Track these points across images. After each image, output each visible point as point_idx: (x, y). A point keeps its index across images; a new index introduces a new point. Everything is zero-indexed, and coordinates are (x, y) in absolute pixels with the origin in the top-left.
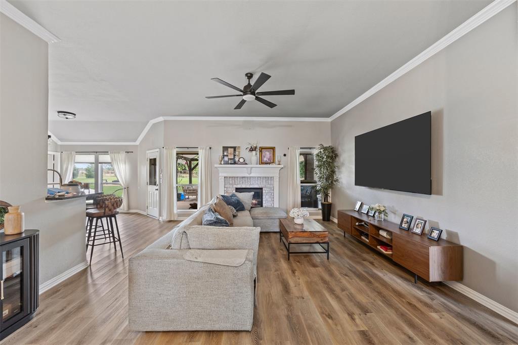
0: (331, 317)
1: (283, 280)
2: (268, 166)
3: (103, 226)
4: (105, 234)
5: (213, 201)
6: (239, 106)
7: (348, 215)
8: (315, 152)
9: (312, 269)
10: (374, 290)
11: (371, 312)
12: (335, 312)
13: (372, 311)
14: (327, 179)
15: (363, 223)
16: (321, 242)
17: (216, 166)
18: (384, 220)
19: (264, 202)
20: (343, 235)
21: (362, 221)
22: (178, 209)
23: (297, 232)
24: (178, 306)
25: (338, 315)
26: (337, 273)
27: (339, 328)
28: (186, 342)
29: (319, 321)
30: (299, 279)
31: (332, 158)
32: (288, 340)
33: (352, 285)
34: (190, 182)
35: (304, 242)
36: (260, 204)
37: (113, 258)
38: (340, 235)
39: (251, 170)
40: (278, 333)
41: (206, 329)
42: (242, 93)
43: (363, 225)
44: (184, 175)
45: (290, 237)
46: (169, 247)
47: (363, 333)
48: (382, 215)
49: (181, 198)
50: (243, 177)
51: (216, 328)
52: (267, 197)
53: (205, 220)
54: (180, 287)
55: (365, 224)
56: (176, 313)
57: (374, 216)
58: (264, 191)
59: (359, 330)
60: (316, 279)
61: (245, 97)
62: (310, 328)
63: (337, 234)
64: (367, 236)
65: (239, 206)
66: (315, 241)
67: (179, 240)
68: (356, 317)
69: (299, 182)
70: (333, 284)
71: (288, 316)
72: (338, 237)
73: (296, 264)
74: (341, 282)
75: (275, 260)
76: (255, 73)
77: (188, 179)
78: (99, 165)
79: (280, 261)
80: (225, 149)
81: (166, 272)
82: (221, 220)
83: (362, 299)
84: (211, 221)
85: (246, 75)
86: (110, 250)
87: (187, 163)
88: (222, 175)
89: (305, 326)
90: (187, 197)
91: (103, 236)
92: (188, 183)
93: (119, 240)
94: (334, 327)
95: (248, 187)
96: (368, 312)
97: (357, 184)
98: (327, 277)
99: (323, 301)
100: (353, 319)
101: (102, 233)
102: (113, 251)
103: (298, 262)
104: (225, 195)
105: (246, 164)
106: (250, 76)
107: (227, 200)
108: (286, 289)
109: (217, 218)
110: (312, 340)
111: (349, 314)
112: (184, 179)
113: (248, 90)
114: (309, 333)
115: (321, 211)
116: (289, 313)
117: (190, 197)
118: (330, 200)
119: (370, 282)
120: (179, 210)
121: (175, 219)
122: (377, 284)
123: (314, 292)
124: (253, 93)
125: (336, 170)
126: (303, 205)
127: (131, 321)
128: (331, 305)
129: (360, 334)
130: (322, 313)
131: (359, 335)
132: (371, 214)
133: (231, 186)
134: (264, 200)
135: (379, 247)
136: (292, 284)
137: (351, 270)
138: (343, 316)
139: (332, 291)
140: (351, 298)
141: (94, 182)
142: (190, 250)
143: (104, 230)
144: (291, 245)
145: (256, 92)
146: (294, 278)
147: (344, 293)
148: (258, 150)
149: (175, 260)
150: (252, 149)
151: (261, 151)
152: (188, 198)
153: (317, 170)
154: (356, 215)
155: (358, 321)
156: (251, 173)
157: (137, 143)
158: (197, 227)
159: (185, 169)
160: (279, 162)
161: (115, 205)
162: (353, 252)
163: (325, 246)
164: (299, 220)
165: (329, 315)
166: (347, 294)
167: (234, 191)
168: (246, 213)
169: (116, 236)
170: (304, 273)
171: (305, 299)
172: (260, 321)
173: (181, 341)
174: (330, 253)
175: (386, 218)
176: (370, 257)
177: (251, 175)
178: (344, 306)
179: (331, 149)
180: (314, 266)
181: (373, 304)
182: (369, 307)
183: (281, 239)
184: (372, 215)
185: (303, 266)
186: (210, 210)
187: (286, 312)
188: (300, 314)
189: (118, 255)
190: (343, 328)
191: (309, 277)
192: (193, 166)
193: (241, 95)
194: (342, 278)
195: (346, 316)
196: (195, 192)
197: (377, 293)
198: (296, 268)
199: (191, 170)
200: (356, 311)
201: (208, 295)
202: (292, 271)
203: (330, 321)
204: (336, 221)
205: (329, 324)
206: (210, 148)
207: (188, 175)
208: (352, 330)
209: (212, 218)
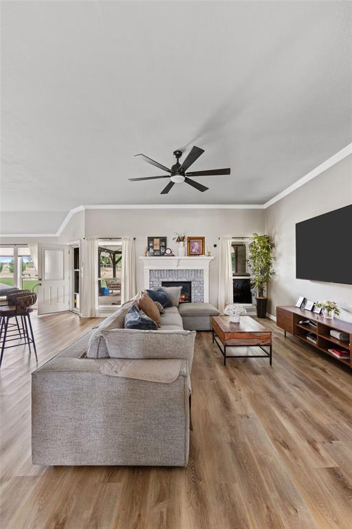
0: (287, 446)
1: (221, 391)
2: (197, 257)
3: (18, 325)
4: (20, 334)
5: (137, 297)
6: (166, 191)
7: (290, 312)
8: (248, 242)
9: (253, 377)
10: (334, 406)
11: (338, 440)
12: (290, 438)
13: (339, 438)
14: (262, 272)
15: (308, 322)
16: (263, 344)
17: (140, 258)
18: (334, 318)
19: (193, 297)
20: (283, 333)
21: (306, 319)
22: (99, 304)
23: (234, 333)
24: (94, 434)
25: (295, 443)
26: (284, 383)
27: (301, 464)
28: (103, 482)
29: (273, 453)
30: (240, 390)
31: (268, 248)
32: (236, 482)
33: (306, 400)
34: (114, 275)
35: (243, 344)
36: (189, 300)
37: (26, 361)
38: (279, 334)
39: (178, 262)
40: (222, 469)
41: (129, 464)
42: (169, 174)
43: (307, 324)
44: (109, 269)
45: (226, 338)
46: (84, 356)
47: (333, 472)
48: (332, 313)
49: (105, 293)
50: (169, 270)
51: (143, 462)
52: (196, 291)
53: (128, 320)
54: (96, 410)
55: (311, 322)
56: (91, 443)
57: (321, 313)
58: (192, 285)
59: (326, 466)
60: (260, 391)
61: (173, 179)
62: (262, 462)
63: (275, 333)
64: (314, 336)
65: (166, 302)
66: (256, 343)
67: (96, 347)
68: (319, 446)
69: (231, 275)
70: (282, 398)
71: (231, 444)
72: (278, 337)
73: (234, 370)
74: (291, 395)
75: (209, 365)
76: (184, 150)
77: (112, 272)
78: (19, 258)
79: (215, 366)
80: (151, 239)
81: (78, 390)
82: (148, 321)
83: (321, 418)
84: (135, 322)
85: (175, 153)
86: (24, 352)
87: (110, 256)
88: (147, 268)
89: (256, 460)
90: (110, 291)
91: (19, 336)
92: (112, 277)
93: (33, 341)
94: (293, 461)
95: (175, 280)
96: (333, 440)
97: (298, 276)
98: (273, 389)
99: (274, 421)
100: (315, 449)
101: (17, 332)
102: (27, 352)
103: (236, 368)
104: (151, 289)
105: (174, 256)
106: (178, 154)
107: (153, 295)
108: (226, 404)
109: (142, 319)
110: (267, 482)
111: (310, 443)
112: (108, 273)
113: (177, 170)
114: (262, 471)
115: (255, 307)
116: (233, 439)
117: (114, 291)
118: (265, 294)
119: (327, 396)
120: (101, 306)
121: (97, 316)
122: (336, 399)
123: (261, 409)
124: (182, 174)
125: (272, 261)
126: (237, 300)
127: (35, 453)
128: (284, 427)
129: (330, 472)
130: (275, 440)
131: (327, 473)
132: (317, 310)
133: (157, 280)
134: (193, 294)
135: (329, 350)
136: (232, 398)
137: (301, 380)
138: (302, 445)
139: (282, 408)
140: (308, 417)
141: (12, 277)
142: (109, 360)
143: (19, 329)
144: (227, 348)
145: (186, 172)
146: (234, 389)
147: (297, 410)
148: (186, 240)
149: (90, 374)
150: (180, 240)
151: (189, 242)
152: (112, 293)
153: (251, 262)
154: (298, 312)
155: (322, 452)
156: (178, 266)
157: (58, 234)
158: (117, 332)
159: (109, 263)
160: (209, 253)
161: (28, 302)
162: (298, 355)
163: (267, 349)
164: (235, 318)
165: (284, 444)
166: (301, 412)
167: (160, 285)
168: (175, 309)
169: (30, 336)
170: (245, 382)
171: (250, 419)
172: (197, 450)
173: (97, 481)
174: (273, 358)
175: (336, 316)
176: (319, 362)
177: (179, 268)
178: (301, 429)
179: (267, 238)
180: (256, 373)
181: (337, 427)
182: (334, 433)
183: (214, 338)
184: (319, 312)
185: (242, 373)
186: (134, 308)
187: (229, 437)
188: (247, 440)
189: (32, 358)
190: (306, 465)
191: (251, 388)
192: (117, 259)
193: (169, 176)
194: (291, 390)
195: (306, 444)
196: (118, 286)
197: (338, 411)
198: (234, 375)
199: (115, 263)
200: (318, 437)
201: (131, 420)
202: (230, 379)
203: (286, 451)
204: (274, 318)
205: (286, 457)
206: (135, 239)
207: (112, 269)
208: (317, 467)
209: (136, 319)
